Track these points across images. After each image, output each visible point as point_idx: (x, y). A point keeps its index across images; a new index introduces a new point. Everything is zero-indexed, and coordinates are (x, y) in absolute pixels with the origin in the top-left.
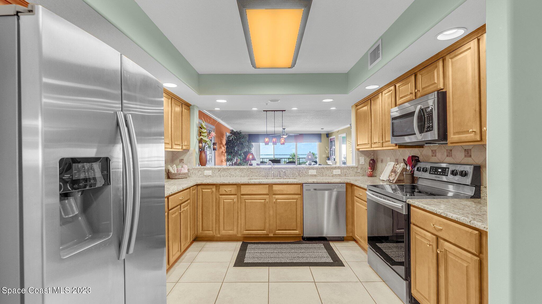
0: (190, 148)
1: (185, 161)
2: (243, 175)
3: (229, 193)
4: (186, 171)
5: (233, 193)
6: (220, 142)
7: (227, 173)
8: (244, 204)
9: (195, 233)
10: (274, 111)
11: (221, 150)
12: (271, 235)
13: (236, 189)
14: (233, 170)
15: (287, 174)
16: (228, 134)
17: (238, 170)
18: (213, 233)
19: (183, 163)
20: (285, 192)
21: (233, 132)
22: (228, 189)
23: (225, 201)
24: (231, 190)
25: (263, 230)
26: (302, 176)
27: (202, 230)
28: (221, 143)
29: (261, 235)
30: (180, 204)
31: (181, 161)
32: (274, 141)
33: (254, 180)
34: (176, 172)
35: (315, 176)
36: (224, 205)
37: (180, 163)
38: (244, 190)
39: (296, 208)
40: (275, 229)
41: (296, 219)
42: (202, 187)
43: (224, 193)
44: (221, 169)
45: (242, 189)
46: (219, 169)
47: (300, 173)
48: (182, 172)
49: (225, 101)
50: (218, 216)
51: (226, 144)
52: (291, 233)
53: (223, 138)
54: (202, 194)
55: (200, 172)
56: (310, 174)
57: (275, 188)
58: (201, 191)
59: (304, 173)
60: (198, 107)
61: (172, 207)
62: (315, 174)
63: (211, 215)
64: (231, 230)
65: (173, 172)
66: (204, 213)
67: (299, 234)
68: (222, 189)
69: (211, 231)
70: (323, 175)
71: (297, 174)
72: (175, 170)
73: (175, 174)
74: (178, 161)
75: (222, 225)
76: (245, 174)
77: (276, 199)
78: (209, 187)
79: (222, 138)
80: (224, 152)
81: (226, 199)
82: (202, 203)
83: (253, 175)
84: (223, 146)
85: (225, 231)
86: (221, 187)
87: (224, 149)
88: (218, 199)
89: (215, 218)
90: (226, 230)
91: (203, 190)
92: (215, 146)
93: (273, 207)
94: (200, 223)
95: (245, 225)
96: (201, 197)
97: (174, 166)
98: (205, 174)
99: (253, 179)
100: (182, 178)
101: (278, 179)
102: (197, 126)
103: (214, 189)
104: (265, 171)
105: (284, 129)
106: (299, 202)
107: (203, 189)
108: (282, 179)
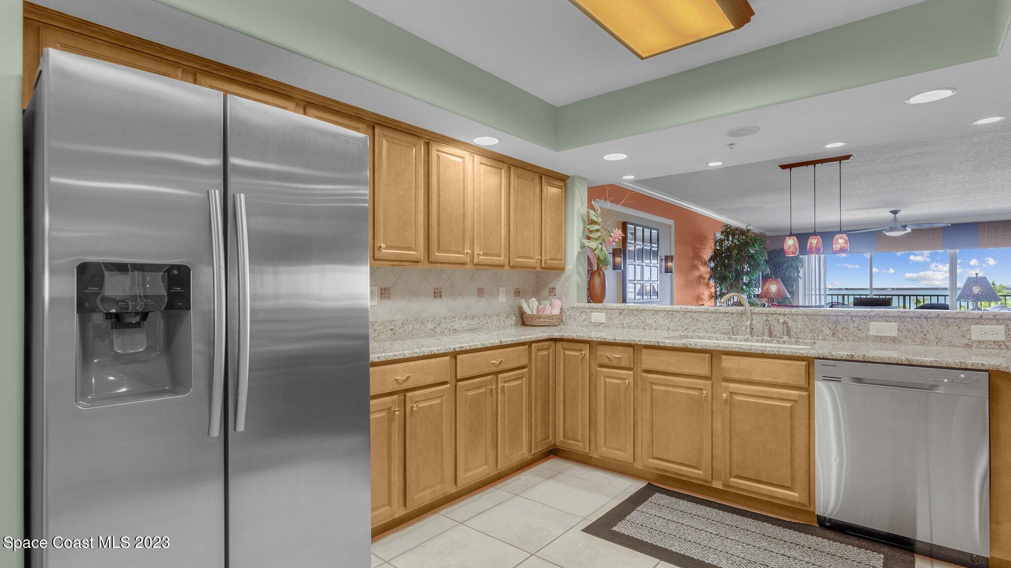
0: (565, 265)
1: (557, 291)
2: (672, 326)
3: (615, 363)
4: (556, 311)
5: (624, 364)
6: (691, 255)
7: (637, 319)
8: (649, 392)
9: (545, 439)
10: (814, 163)
11: (696, 274)
12: (717, 484)
13: (632, 356)
14: (651, 314)
15: (795, 330)
16: (719, 236)
17: (662, 315)
18: (585, 446)
19: (555, 295)
20: (757, 378)
21: (729, 231)
22: (616, 355)
23: (608, 380)
24: (619, 358)
25: (696, 468)
26: (844, 339)
27: (564, 437)
28: (698, 257)
29: (691, 477)
30: (497, 373)
31: (552, 291)
32: (811, 243)
33: (696, 339)
34: (535, 313)
35: (894, 340)
36: (605, 389)
37: (550, 295)
38: (649, 360)
39: (792, 428)
40: (728, 472)
41: (792, 459)
42: (565, 344)
43: (606, 362)
44: (624, 310)
45: (643, 357)
46: (621, 311)
47: (839, 328)
48: (545, 313)
49: (623, 156)
50: (592, 412)
51: (712, 258)
52: (776, 495)
53: (704, 245)
54: (565, 359)
55: (584, 316)
56: (872, 332)
57: (728, 362)
58: (562, 354)
59: (852, 330)
60: (584, 179)
61: (465, 375)
62: (894, 333)
63: (580, 407)
64: (621, 450)
65: (528, 312)
66: (567, 400)
67: (799, 504)
68: (602, 353)
69: (579, 442)
70: (924, 341)
71: (827, 331)
72: (533, 309)
73: (532, 317)
74: (546, 292)
75: (602, 434)
76: (679, 323)
77: (731, 393)
78: (576, 346)
79: (698, 246)
80: (707, 276)
81: (609, 377)
82: (565, 378)
83: (698, 327)
84: (705, 264)
85: (608, 450)
86: (599, 347)
87: (704, 270)
88: (595, 374)
89: (588, 415)
90: (610, 448)
91: (567, 352)
92: (670, 264)
93: (723, 413)
94: (560, 419)
95: (651, 445)
96: (562, 365)
97: (532, 301)
98: (593, 321)
99: (692, 338)
100: (546, 325)
101: (762, 341)
102: (583, 219)
103: (586, 352)
104: (730, 319)
105: (895, 212)
106: (802, 411)
107: (566, 349)
108: (775, 341)
